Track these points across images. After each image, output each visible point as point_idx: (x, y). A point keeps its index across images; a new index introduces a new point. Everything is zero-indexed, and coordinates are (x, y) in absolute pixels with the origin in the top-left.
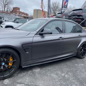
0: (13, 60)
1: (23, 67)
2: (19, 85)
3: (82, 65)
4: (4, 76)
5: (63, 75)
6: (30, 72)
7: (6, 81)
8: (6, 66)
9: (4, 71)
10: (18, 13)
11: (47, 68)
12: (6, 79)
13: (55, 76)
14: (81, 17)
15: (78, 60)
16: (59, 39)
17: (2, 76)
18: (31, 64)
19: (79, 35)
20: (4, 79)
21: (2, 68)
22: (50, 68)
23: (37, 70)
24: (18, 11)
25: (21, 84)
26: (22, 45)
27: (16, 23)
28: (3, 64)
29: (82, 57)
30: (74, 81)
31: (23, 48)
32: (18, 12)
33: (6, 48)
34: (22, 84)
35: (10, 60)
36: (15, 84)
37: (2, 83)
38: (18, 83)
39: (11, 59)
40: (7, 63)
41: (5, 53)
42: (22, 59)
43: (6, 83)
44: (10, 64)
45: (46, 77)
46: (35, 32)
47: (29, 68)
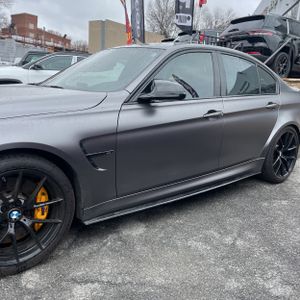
0: (50, 199)
1: (87, 223)
2: (79, 287)
3: (284, 202)
4: (21, 260)
5: (228, 240)
6: (110, 240)
7: (31, 279)
8: (27, 223)
9: (18, 241)
10: (32, 35)
11: (169, 221)
12: (29, 269)
13: (201, 246)
14: (262, 44)
15: (267, 188)
16: (207, 118)
17: (15, 261)
18: (113, 212)
19: (270, 103)
20: (21, 269)
21: (11, 230)
22: (178, 221)
23: (137, 231)
24: (31, 26)
25: (86, 282)
26: (81, 143)
27: (33, 68)
28: (15, 215)
29: (280, 177)
30: (268, 258)
31: (85, 152)
32: (31, 31)
33: (22, 156)
34: (92, 282)
35: (38, 201)
36: (64, 284)
37: (17, 286)
38: (74, 281)
39: (43, 194)
40: (28, 212)
41: (21, 174)
42: (84, 194)
43: (29, 286)
44: (40, 215)
45: (170, 254)
46: (125, 95)
47: (107, 226)
